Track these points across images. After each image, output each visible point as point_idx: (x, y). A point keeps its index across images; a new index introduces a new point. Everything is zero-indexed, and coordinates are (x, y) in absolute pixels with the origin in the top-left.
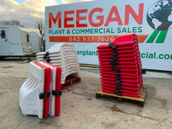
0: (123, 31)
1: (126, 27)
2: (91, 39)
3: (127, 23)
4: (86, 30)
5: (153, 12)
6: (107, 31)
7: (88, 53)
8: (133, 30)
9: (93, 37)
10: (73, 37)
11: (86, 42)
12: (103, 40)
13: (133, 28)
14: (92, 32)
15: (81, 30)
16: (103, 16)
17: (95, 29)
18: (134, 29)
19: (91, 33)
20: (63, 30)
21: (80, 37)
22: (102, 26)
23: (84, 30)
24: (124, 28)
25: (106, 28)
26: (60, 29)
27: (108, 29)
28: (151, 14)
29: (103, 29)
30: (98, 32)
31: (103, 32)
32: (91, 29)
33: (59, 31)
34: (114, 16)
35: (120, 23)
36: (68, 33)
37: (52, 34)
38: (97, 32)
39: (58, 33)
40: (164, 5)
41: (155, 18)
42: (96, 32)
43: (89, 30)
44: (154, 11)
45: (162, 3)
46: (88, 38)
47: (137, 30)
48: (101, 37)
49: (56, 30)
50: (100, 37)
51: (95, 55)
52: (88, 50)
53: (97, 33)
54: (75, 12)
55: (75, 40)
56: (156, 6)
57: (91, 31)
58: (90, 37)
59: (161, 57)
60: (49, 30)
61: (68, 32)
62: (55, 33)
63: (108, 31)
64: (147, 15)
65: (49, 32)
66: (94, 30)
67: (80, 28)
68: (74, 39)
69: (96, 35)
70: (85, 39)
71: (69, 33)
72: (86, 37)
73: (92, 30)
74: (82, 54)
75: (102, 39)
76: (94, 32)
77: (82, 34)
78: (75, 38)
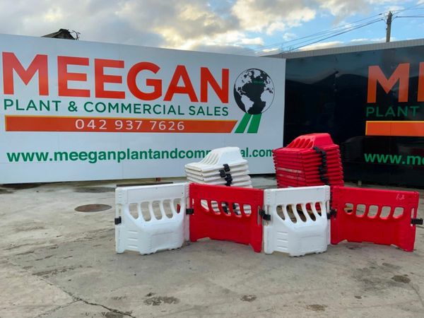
0: (199, 112)
1: (204, 105)
2: (135, 124)
3: (204, 99)
4: (123, 105)
5: (241, 85)
6: (170, 111)
7: (131, 155)
8: (216, 111)
9: (141, 122)
10: (87, 120)
11: (124, 130)
12: (162, 127)
13: (215, 108)
14: (137, 111)
15: (110, 104)
16: (160, 82)
17: (144, 105)
18: (217, 109)
19: (135, 112)
20: (57, 102)
21: (107, 120)
22: (160, 101)
23: (117, 105)
24: (201, 108)
25: (168, 104)
26: (45, 99)
27: (172, 106)
28: (239, 89)
29: (163, 106)
30: (151, 111)
31: (162, 112)
32: (135, 105)
33: (41, 102)
34: (181, 83)
35: (194, 98)
36: (71, 109)
37: (17, 109)
38: (148, 110)
39: (38, 107)
40: (255, 77)
41: (245, 94)
42: (146, 111)
43: (130, 105)
44: (243, 84)
45: (253, 73)
46: (130, 123)
47: (222, 112)
48: (158, 121)
49: (31, 101)
50: (155, 122)
51: (146, 158)
52: (128, 150)
53: (150, 113)
54: (92, 63)
55: (93, 127)
56: (245, 76)
57: (135, 109)
58: (133, 120)
59: (256, 153)
60: (5, 100)
61: (71, 106)
62: (29, 107)
63: (172, 110)
64: (235, 89)
65: (6, 106)
66: (142, 107)
67: (106, 101)
68: (91, 124)
69: (146, 116)
70: (122, 125)
71: (75, 109)
72: (124, 121)
73: (137, 107)
74: (114, 158)
75: (160, 126)
76: (142, 110)
77: (113, 114)
78: (93, 121)
